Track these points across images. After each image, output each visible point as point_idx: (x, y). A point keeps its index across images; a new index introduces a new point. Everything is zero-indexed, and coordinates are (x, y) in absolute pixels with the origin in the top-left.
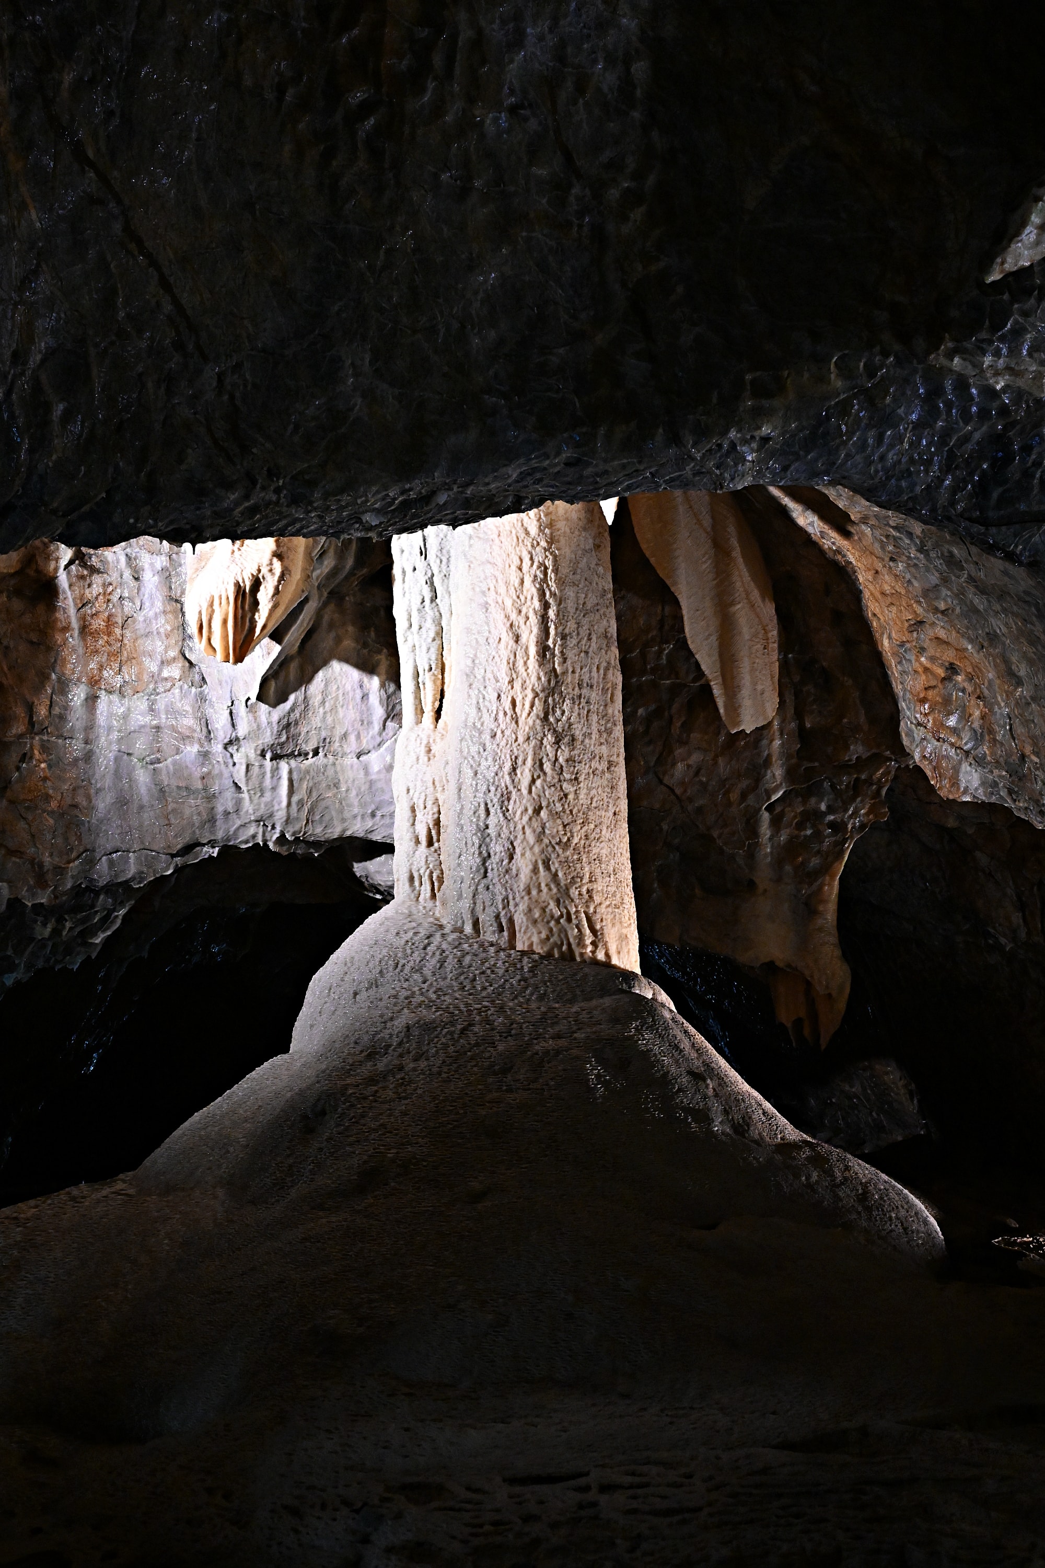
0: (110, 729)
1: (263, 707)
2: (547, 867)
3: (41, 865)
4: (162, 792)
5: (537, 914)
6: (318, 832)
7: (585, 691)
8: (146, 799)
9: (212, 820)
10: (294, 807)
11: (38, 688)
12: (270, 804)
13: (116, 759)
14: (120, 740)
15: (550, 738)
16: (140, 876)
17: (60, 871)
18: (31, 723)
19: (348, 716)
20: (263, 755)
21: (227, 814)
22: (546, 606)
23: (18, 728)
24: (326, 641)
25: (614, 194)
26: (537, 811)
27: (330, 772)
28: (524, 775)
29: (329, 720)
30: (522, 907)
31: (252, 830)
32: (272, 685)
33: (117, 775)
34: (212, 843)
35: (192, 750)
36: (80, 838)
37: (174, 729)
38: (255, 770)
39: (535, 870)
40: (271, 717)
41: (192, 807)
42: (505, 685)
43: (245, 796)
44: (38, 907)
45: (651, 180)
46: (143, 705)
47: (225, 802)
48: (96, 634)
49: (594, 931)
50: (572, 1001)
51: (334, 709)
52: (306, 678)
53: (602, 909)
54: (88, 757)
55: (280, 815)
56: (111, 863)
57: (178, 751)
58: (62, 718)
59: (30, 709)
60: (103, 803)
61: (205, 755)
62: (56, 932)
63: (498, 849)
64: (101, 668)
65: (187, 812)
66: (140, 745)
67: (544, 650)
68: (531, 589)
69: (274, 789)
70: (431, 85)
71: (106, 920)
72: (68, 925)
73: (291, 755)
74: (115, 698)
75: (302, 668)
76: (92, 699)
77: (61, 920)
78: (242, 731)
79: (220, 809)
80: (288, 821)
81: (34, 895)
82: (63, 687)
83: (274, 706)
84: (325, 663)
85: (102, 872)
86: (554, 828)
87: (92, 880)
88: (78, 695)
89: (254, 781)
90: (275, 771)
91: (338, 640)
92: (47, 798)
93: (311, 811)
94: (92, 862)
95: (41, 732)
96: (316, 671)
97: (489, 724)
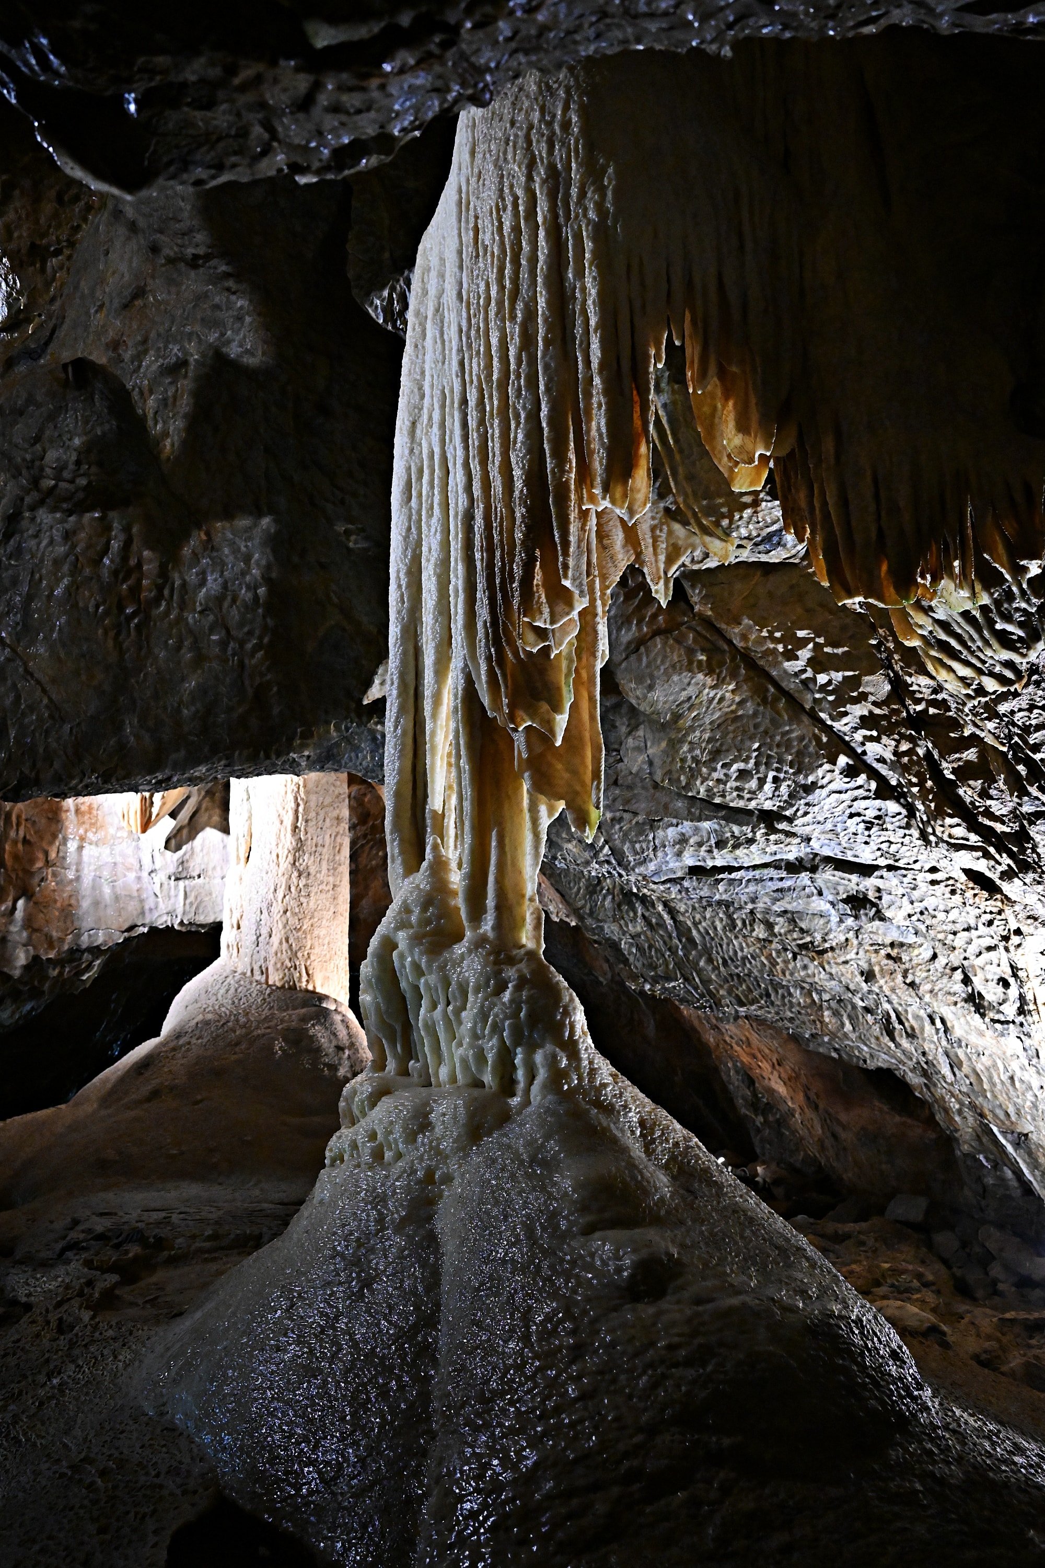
0: (90, 864)
1: (168, 853)
2: (287, 941)
3: (51, 937)
4: (117, 898)
5: (279, 965)
6: (202, 919)
7: (319, 849)
8: (108, 901)
9: (143, 913)
10: (187, 906)
11: (51, 843)
12: (174, 904)
13: (94, 880)
14: (95, 870)
15: (296, 874)
16: (105, 943)
17: (61, 940)
18: (47, 861)
19: (216, 857)
20: (170, 878)
21: (151, 910)
22: (298, 805)
23: (39, 864)
24: (203, 817)
25: (249, 646)
26: (285, 912)
27: (207, 887)
28: (280, 894)
29: (206, 859)
30: (272, 962)
31: (164, 918)
32: (173, 842)
33: (94, 888)
34: (143, 925)
35: (132, 876)
36: (72, 922)
37: (123, 864)
38: (165, 886)
39: (281, 943)
40: (172, 858)
41: (132, 907)
42: (274, 846)
43: (160, 900)
44: (49, 960)
45: (266, 640)
46: (108, 851)
47: (150, 903)
48: (83, 814)
49: (308, 974)
50: (287, 1009)
51: (208, 853)
52: (192, 837)
53: (315, 963)
54: (78, 878)
55: (179, 911)
56: (90, 936)
57: (125, 876)
58: (64, 858)
59: (46, 854)
60: (85, 904)
61: (139, 878)
62: (61, 974)
63: (264, 931)
64: (86, 831)
65: (130, 908)
66: (106, 874)
67: (295, 828)
68: (291, 797)
69: (176, 896)
70: (164, 603)
71: (89, 967)
72: (67, 970)
73: (186, 878)
74: (93, 847)
75: (190, 832)
76: (80, 848)
77: (63, 967)
78: (157, 866)
79: (147, 907)
80: (184, 913)
81: (47, 953)
82: (65, 840)
83: (175, 852)
84: (202, 829)
85: (85, 941)
86: (293, 921)
87: (78, 945)
88: (72, 846)
89: (165, 892)
90: (176, 887)
91: (210, 817)
92: (55, 901)
93: (197, 908)
94: (79, 936)
95: (54, 865)
96: (197, 833)
97: (266, 867)
